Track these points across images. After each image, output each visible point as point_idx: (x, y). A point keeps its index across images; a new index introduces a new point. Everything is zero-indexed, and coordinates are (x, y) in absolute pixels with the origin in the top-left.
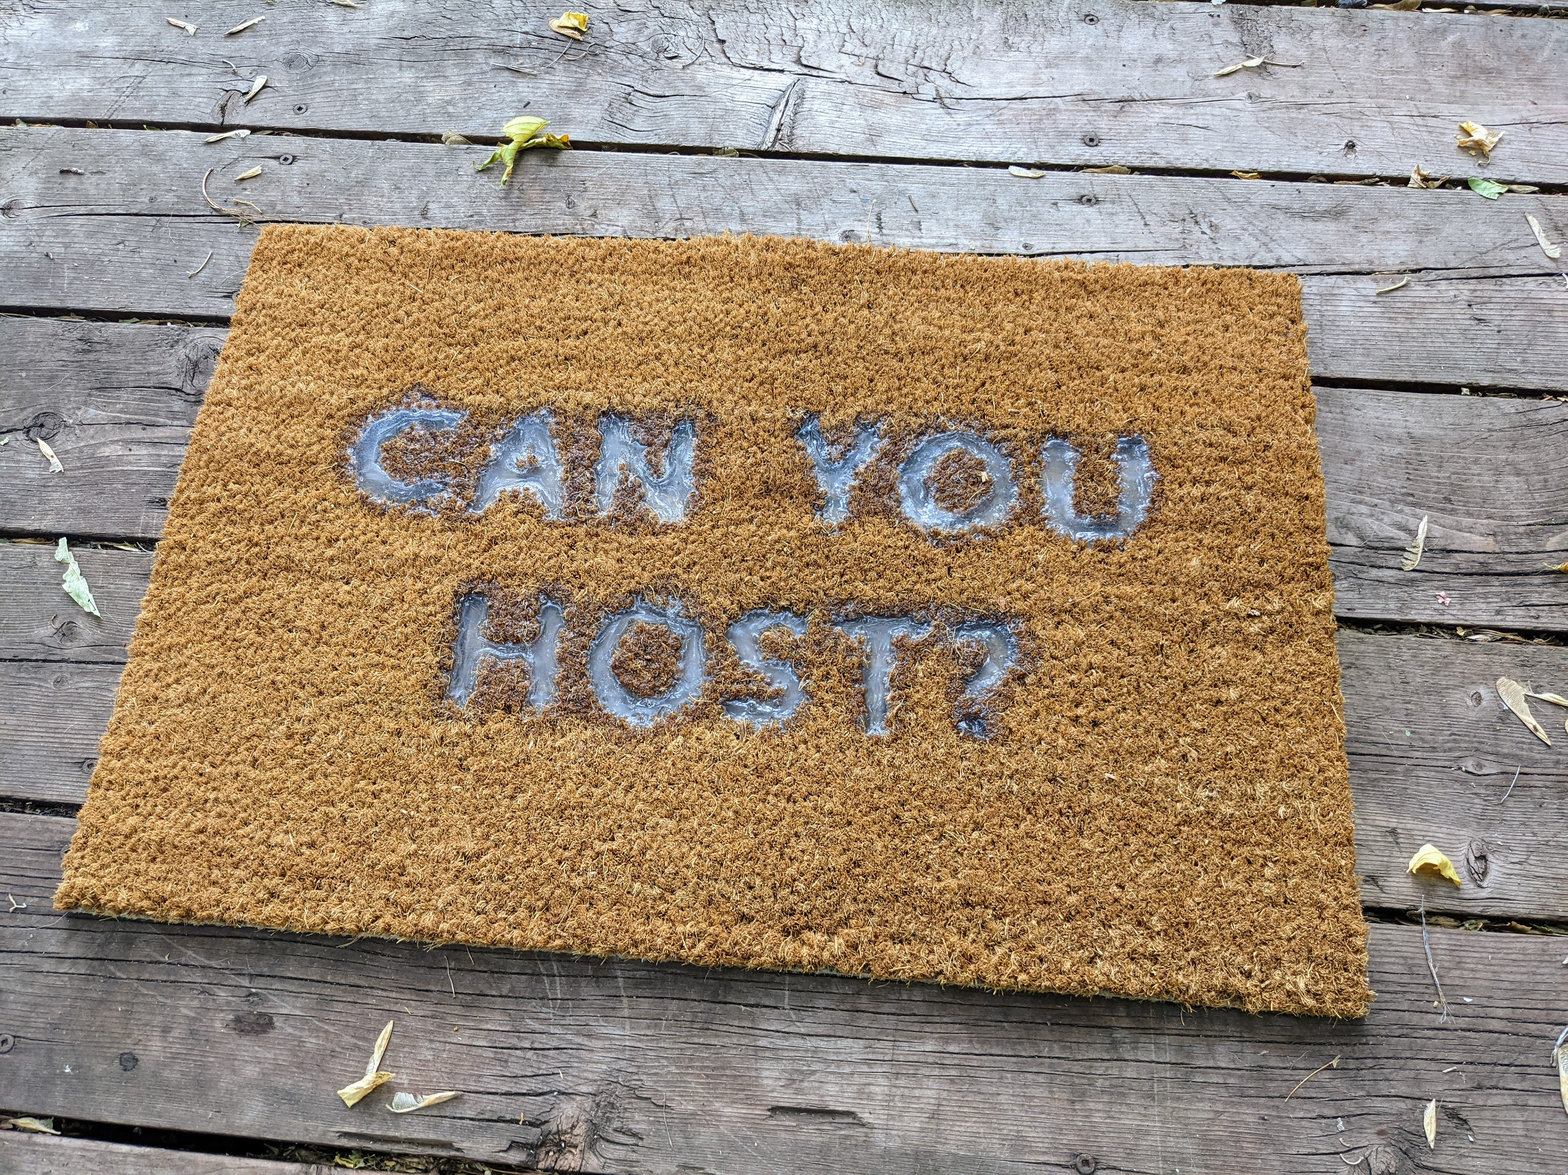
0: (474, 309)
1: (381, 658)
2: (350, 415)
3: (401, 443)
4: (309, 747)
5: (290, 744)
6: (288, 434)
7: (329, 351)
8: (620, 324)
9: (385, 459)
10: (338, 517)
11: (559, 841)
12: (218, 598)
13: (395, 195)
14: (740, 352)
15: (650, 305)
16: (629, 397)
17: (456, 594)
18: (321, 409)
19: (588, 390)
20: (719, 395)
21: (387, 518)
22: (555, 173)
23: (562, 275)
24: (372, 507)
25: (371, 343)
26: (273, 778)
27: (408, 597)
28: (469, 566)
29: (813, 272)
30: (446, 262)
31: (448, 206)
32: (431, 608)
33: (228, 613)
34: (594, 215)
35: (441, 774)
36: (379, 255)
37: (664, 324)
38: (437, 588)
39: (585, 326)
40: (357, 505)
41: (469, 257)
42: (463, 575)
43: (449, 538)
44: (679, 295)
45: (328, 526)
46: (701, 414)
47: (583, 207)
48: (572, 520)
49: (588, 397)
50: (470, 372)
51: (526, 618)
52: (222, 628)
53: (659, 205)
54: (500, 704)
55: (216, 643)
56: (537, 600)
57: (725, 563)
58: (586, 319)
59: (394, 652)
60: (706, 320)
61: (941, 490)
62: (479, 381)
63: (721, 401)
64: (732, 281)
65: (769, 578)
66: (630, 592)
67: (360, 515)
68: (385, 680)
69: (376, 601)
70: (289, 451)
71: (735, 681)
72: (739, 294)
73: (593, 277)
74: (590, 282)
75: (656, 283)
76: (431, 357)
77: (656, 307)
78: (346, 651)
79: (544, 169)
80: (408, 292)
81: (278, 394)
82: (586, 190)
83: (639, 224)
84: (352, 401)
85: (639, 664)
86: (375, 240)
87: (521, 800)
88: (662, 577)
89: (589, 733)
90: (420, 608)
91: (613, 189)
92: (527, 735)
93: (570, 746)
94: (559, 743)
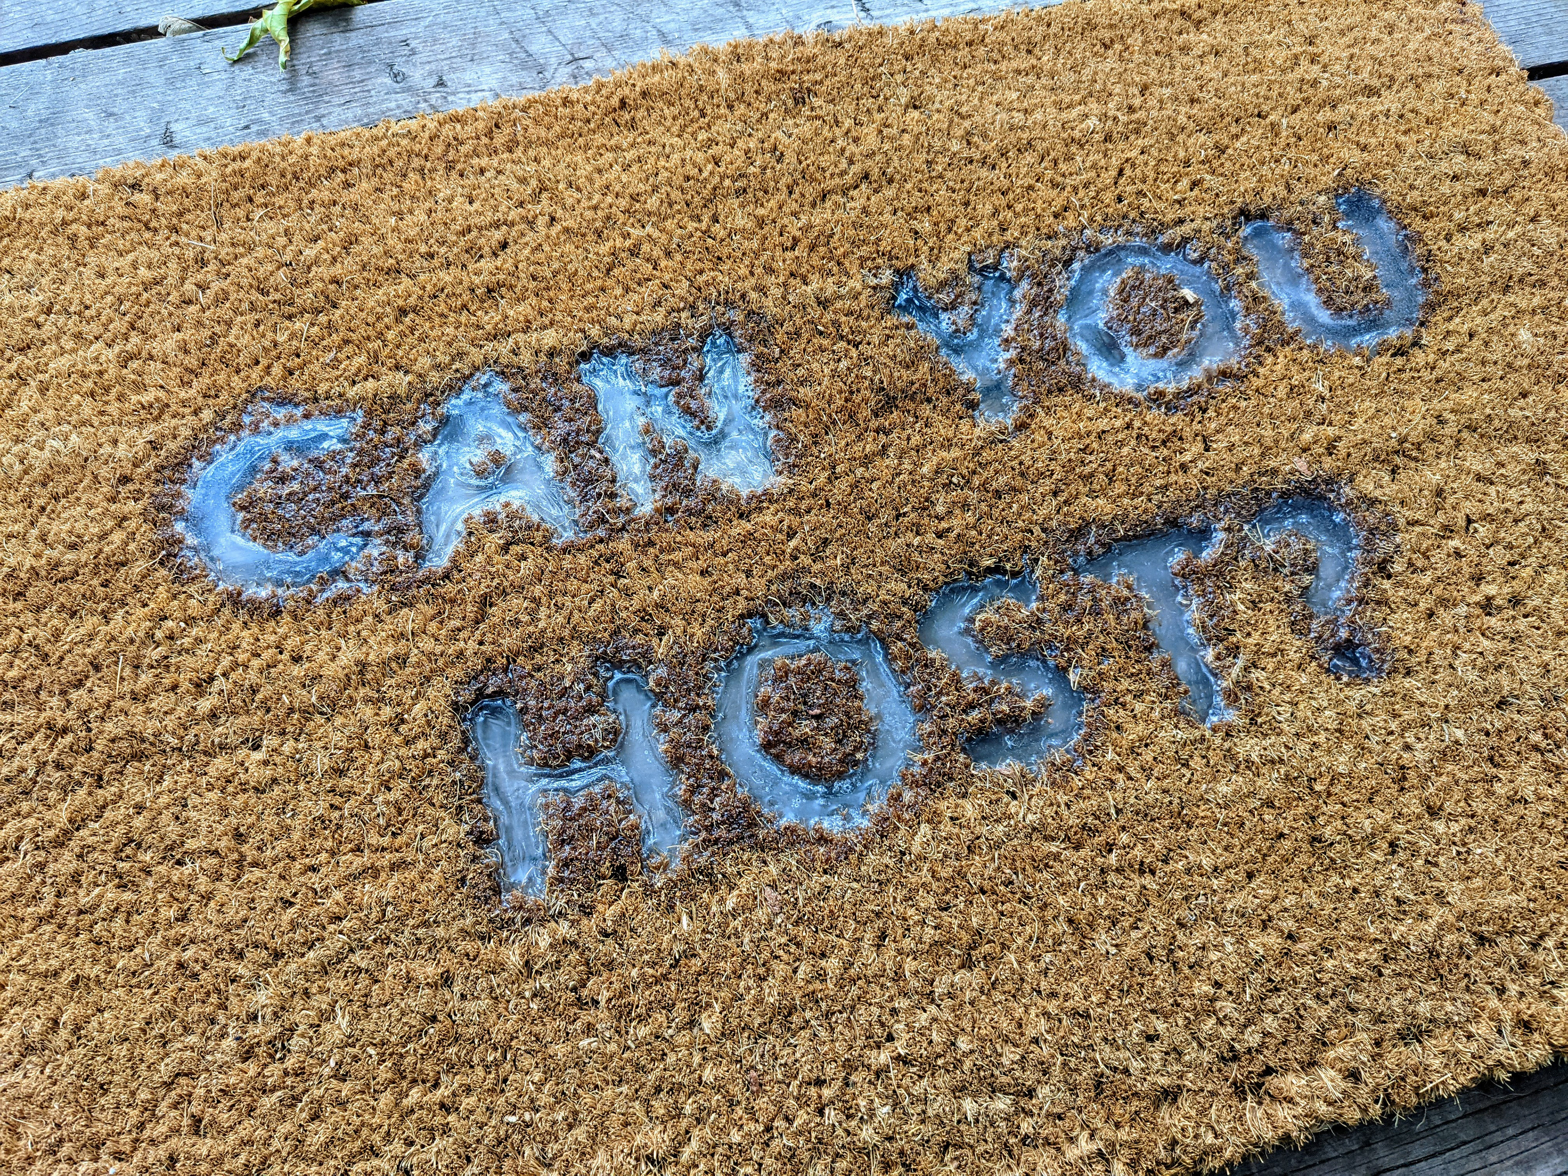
0: (310, 252)
1: (367, 858)
2: (159, 469)
3: (264, 488)
4: (291, 1063)
5: (252, 1068)
6: (58, 529)
7: (84, 376)
8: (553, 219)
9: (247, 524)
10: (199, 641)
11: (804, 1072)
12: (23, 847)
13: (110, 126)
14: (761, 212)
15: (591, 181)
16: (613, 321)
17: (456, 707)
18: (104, 472)
19: (544, 328)
20: (753, 281)
21: (286, 618)
22: (356, 39)
23: (434, 170)
24: (254, 607)
25: (155, 347)
26: (244, 1143)
27: (375, 738)
28: (460, 654)
29: (818, 76)
30: (236, 196)
31: (202, 122)
32: (421, 745)
33: (51, 868)
34: (441, 83)
35: (550, 1027)
36: (120, 209)
37: (623, 203)
38: (419, 708)
39: (497, 235)
40: (227, 611)
41: (273, 180)
42: (457, 673)
43: (408, 618)
44: (630, 155)
45: (189, 661)
46: (737, 316)
47: (418, 76)
48: (601, 532)
49: (550, 338)
50: (340, 348)
51: (591, 710)
52: (49, 897)
53: (533, 48)
54: (605, 868)
55: (48, 928)
56: (596, 675)
57: (872, 527)
58: (497, 225)
59: (386, 841)
60: (688, 179)
61: (1136, 332)
62: (361, 360)
63: (762, 290)
64: (703, 115)
65: (949, 530)
66: (742, 616)
67: (236, 626)
68: (388, 894)
69: (321, 762)
70: (70, 556)
71: (971, 706)
72: (723, 129)
73: (484, 161)
74: (482, 171)
75: (587, 147)
76: (267, 343)
77: (599, 182)
78: (297, 866)
79: (338, 38)
80: (190, 254)
81: (18, 467)
82: (413, 52)
83: (514, 79)
84: (154, 445)
85: (805, 727)
86: (104, 189)
87: (709, 1023)
88: (784, 577)
89: (773, 869)
90: (403, 751)
91: (454, 41)
92: (671, 908)
93: (752, 901)
94: (731, 902)
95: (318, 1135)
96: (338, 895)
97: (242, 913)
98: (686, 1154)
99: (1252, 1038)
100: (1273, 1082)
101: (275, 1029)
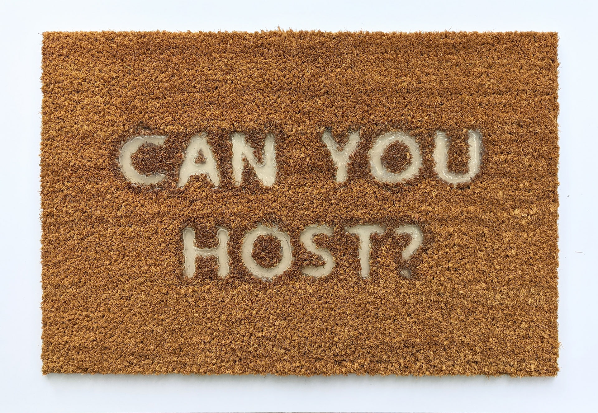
2: (113, 142)
3: (140, 155)
4: (131, 302)
6: (86, 154)
8: (232, 82)
9: (134, 164)
10: (119, 196)
11: (241, 333)
12: (75, 238)
18: (98, 140)
19: (223, 120)
20: (284, 121)
24: (134, 189)
25: (114, 101)
27: (159, 231)
28: (183, 215)
30: (141, 51)
32: (170, 236)
33: (81, 245)
35: (188, 309)
37: (254, 82)
38: (171, 227)
39: (216, 84)
40: (127, 189)
41: (152, 47)
42: (181, 219)
43: (172, 202)
44: (259, 66)
45: (116, 200)
48: (225, 189)
49: (224, 124)
50: (165, 113)
54: (208, 277)
55: (79, 259)
61: (389, 163)
62: (170, 119)
63: (286, 124)
64: (285, 57)
65: (315, 212)
66: (255, 222)
67: (129, 193)
72: (289, 65)
76: (145, 107)
77: (249, 72)
78: (137, 259)
85: (263, 254)
86: (103, 40)
92: (221, 290)
93: (239, 293)
94: (235, 292)
95: (135, 319)
96: (146, 268)
97: (123, 267)
98: (212, 342)
99: (343, 353)
100: (344, 363)
101: (128, 294)
